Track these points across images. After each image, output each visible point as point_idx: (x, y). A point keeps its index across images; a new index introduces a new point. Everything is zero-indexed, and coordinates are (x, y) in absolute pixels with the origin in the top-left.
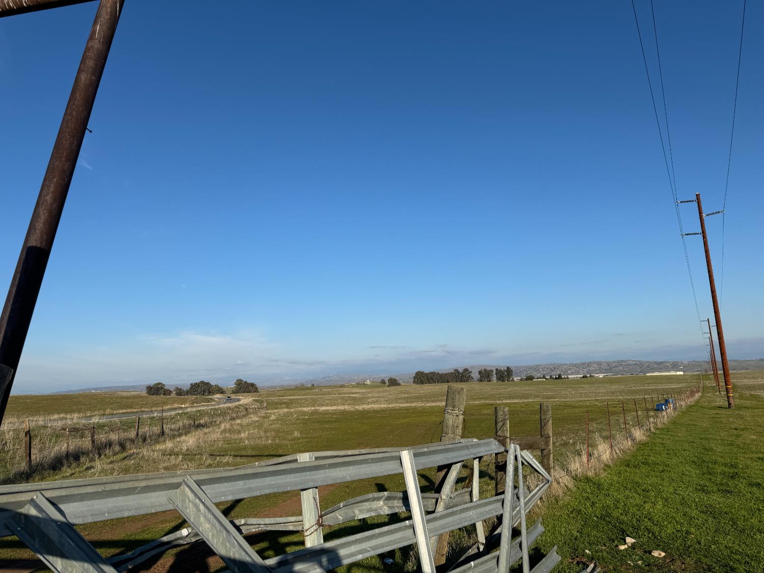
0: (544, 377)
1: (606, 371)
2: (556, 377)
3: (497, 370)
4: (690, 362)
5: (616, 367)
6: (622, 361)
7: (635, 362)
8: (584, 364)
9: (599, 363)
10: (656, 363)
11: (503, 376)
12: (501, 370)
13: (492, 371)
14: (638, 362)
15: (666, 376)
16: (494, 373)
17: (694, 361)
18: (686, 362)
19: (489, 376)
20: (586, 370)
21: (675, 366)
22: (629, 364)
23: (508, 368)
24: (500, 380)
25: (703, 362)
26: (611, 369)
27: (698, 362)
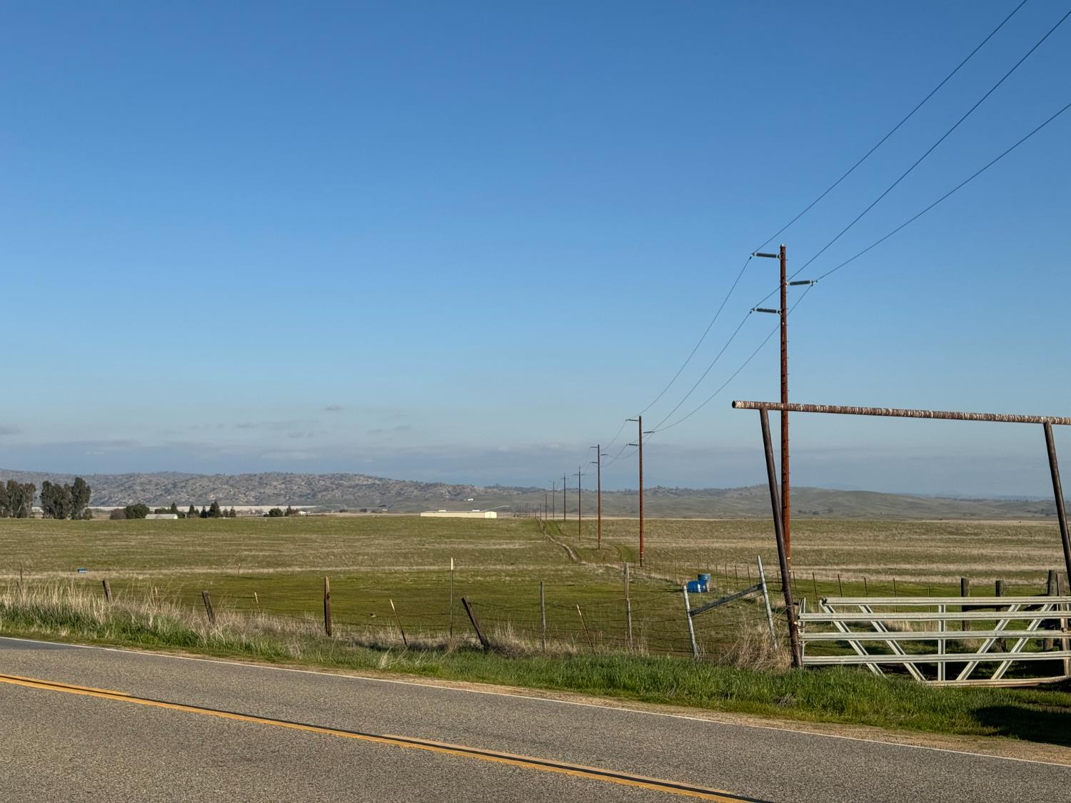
0: (173, 511)
1: (303, 499)
2: (204, 511)
3: (46, 484)
4: (489, 488)
5: (326, 489)
6: (342, 477)
7: (370, 481)
8: (250, 477)
9: (287, 479)
10: (417, 485)
11: (63, 502)
12: (57, 487)
13: (31, 487)
14: (377, 482)
15: (470, 520)
16: (38, 493)
17: (497, 487)
18: (480, 488)
19: (20, 502)
20: (253, 493)
21: (458, 496)
22: (357, 485)
23: (79, 482)
24: (50, 511)
25: (516, 489)
26: (314, 496)
27: (504, 489)
